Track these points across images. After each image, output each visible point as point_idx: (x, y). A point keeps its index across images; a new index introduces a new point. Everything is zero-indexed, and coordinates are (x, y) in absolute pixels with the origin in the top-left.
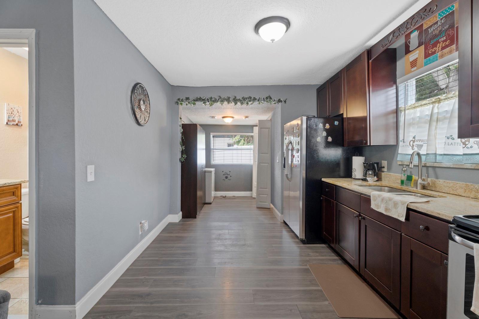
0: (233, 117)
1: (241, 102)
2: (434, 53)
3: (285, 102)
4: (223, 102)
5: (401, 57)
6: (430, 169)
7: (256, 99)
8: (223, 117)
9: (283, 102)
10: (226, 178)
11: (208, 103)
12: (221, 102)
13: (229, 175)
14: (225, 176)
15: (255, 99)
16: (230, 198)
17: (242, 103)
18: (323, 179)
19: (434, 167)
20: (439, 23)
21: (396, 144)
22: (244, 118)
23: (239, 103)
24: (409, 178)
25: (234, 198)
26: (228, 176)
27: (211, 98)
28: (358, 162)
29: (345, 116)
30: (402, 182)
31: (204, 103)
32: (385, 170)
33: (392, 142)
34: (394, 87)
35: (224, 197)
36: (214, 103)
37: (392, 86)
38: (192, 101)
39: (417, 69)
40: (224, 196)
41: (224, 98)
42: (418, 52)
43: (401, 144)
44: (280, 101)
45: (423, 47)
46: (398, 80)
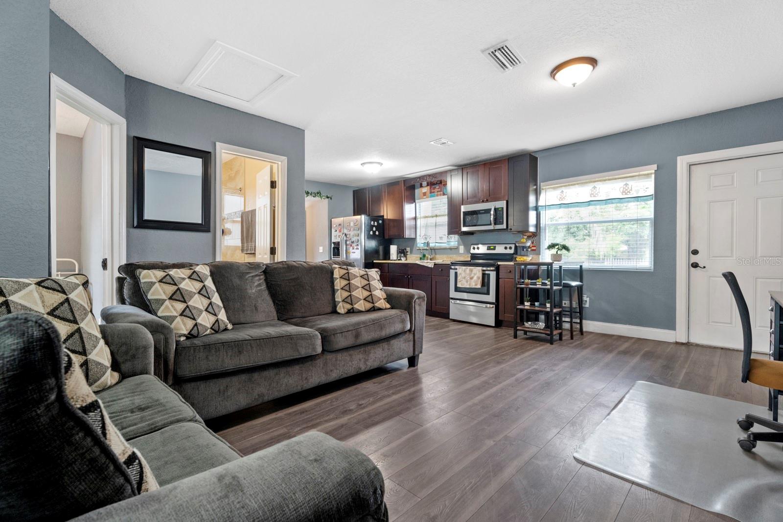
2: (434, 192)
3: (331, 198)
5: (418, 188)
6: (433, 250)
9: (330, 198)
18: (375, 261)
19: (434, 249)
21: (415, 238)
24: (424, 256)
28: (393, 249)
29: (385, 217)
30: (421, 259)
32: (409, 254)
33: (413, 236)
34: (414, 204)
39: (426, 198)
42: (426, 189)
43: (418, 237)
44: (328, 197)
45: (429, 187)
46: (416, 201)
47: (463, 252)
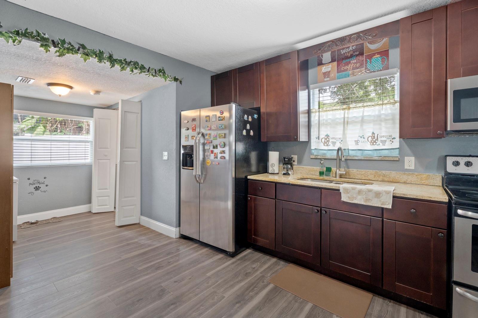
0: (71, 88)
1: (122, 66)
2: (346, 70)
3: (181, 82)
4: (87, 57)
5: (314, 67)
7: (144, 68)
8: (50, 84)
9: (178, 82)
10: (37, 189)
11: (53, 49)
12: (84, 56)
13: (43, 183)
14: (34, 186)
15: (142, 68)
16: (47, 222)
17: (123, 69)
18: (249, 177)
20: (351, 49)
21: (307, 140)
22: (92, 93)
23: (117, 67)
24: (329, 170)
25: (56, 220)
26: (40, 186)
27: (64, 42)
28: (274, 157)
29: (263, 110)
30: (321, 173)
31: (42, 46)
32: (295, 163)
34: (307, 91)
35: (32, 223)
36: (68, 53)
37: (304, 90)
38: (11, 33)
39: (330, 80)
40: (33, 221)
41: (94, 50)
42: (330, 66)
43: (314, 140)
44: (176, 79)
45: (335, 63)
46: (311, 86)
47: (413, 167)
